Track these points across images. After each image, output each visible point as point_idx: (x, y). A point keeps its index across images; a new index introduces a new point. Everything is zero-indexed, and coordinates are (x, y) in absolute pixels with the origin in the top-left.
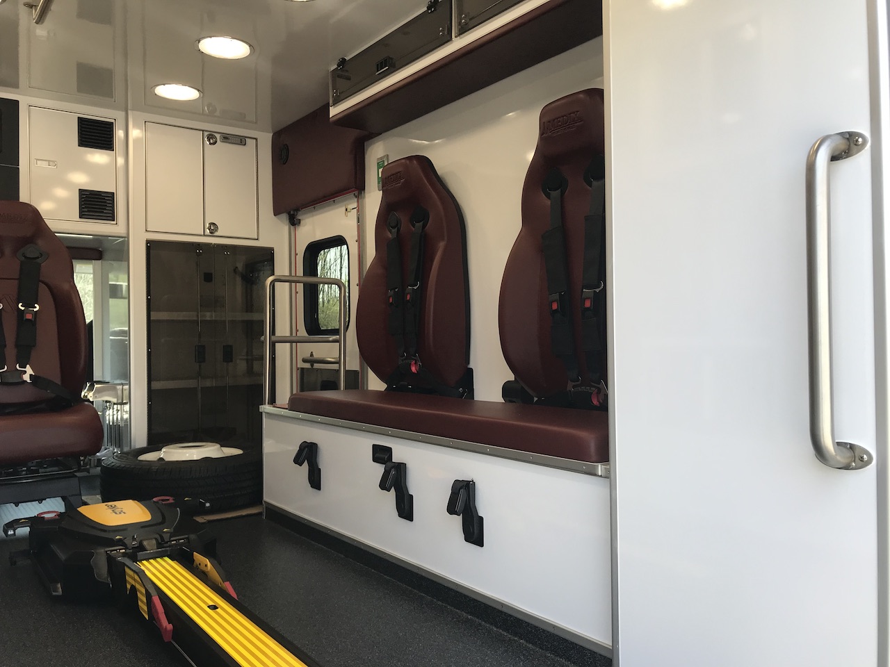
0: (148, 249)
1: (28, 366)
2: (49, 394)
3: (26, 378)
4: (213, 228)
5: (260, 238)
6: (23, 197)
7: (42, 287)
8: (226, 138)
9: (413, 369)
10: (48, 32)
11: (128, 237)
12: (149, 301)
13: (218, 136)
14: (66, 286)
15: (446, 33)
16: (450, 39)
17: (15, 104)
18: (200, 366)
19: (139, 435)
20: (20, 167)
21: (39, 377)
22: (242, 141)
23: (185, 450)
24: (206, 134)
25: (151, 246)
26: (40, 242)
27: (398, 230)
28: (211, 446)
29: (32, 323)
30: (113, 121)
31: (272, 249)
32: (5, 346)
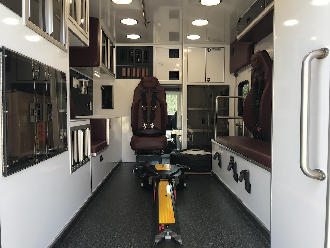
0: (188, 88)
1: (152, 124)
2: (157, 132)
3: (152, 127)
4: (209, 80)
5: (225, 82)
6: (154, 76)
7: (158, 101)
8: (213, 49)
9: (258, 130)
10: (161, 24)
11: (182, 85)
12: (188, 104)
13: (211, 48)
14: (163, 100)
15: (263, 6)
16: (264, 8)
17: (153, 47)
18: (203, 125)
19: (184, 146)
20: (154, 66)
21: (155, 127)
22: (219, 49)
23: (193, 152)
24: (207, 48)
25: (189, 87)
26: (157, 88)
27: (257, 78)
28: (202, 151)
29: (154, 111)
30: (178, 48)
31: (229, 85)
32: (147, 118)
